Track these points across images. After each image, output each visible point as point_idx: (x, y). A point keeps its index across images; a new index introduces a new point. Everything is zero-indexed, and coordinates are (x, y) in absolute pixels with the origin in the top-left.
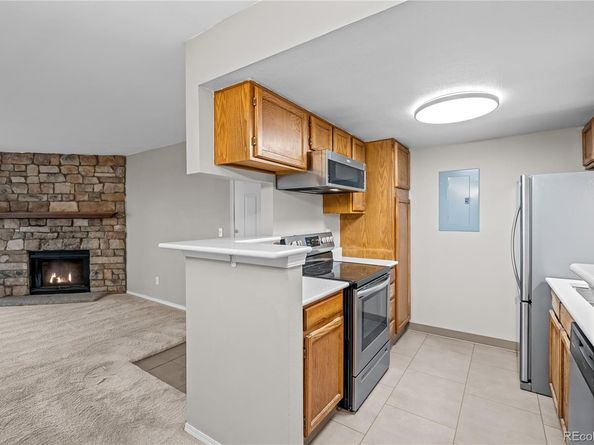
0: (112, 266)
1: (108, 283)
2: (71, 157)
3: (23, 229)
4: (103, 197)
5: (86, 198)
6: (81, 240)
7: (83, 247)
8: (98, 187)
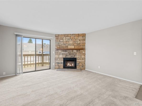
0: (82, 62)
1: (81, 67)
2: (73, 35)
3: (62, 52)
4: (80, 44)
5: (76, 45)
6: (75, 55)
7: (75, 57)
8: (79, 42)
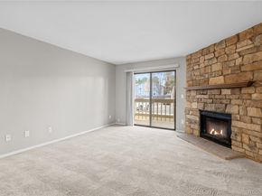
0: (249, 132)
1: (245, 146)
2: (221, 43)
3: (199, 96)
4: (243, 69)
5: (230, 72)
6: (226, 105)
7: (227, 111)
8: (239, 61)
